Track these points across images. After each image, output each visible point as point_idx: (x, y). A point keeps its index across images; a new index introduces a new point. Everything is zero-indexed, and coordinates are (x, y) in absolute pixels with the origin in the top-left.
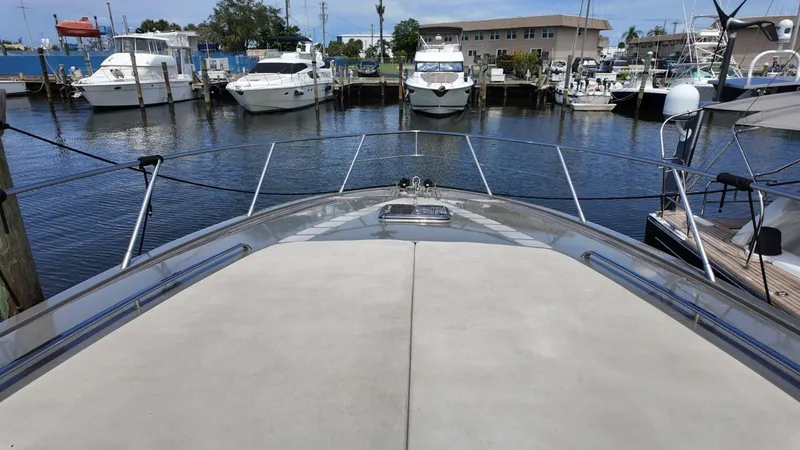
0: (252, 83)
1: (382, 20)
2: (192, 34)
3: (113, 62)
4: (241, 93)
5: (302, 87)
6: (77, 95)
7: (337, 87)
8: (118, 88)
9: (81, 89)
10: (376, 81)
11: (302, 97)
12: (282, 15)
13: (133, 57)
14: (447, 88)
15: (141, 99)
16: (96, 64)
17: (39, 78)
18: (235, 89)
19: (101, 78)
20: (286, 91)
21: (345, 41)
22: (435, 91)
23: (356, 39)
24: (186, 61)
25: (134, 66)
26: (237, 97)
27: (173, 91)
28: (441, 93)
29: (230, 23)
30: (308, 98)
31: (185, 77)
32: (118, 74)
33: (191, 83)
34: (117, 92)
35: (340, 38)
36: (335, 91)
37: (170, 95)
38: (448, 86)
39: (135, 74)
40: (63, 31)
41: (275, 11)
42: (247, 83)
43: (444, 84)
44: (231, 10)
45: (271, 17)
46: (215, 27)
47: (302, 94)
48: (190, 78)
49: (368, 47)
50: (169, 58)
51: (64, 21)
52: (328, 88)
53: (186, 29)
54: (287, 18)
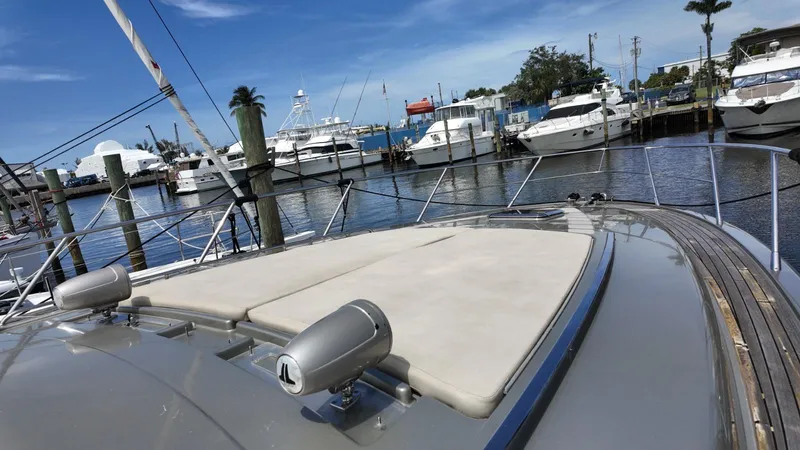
0: (540, 130)
1: (709, 39)
2: (503, 95)
3: (433, 130)
4: (529, 140)
5: (591, 126)
6: (408, 158)
7: (635, 121)
8: (435, 149)
9: (411, 153)
10: (688, 107)
11: (592, 136)
12: (585, 61)
13: (446, 123)
14: (767, 102)
15: (450, 156)
16: (423, 133)
17: (386, 150)
18: (523, 137)
19: (426, 143)
20: (574, 133)
21: (667, 70)
22: (751, 108)
23: (680, 66)
24: (490, 120)
25: (447, 130)
26: (526, 144)
27: (476, 146)
28: (761, 108)
29: (534, 78)
30: (599, 136)
31: (489, 133)
32: (436, 138)
33: (493, 138)
34: (435, 152)
35: (661, 69)
36: (632, 125)
37: (474, 150)
38: (769, 100)
39: (448, 136)
40: (411, 112)
41: (577, 58)
42: (535, 131)
43: (765, 98)
44: (536, 66)
45: (574, 64)
46: (521, 85)
47: (591, 133)
48: (492, 134)
49: (696, 71)
50: (475, 120)
51: (411, 105)
52: (625, 123)
53: (500, 92)
54: (591, 62)
